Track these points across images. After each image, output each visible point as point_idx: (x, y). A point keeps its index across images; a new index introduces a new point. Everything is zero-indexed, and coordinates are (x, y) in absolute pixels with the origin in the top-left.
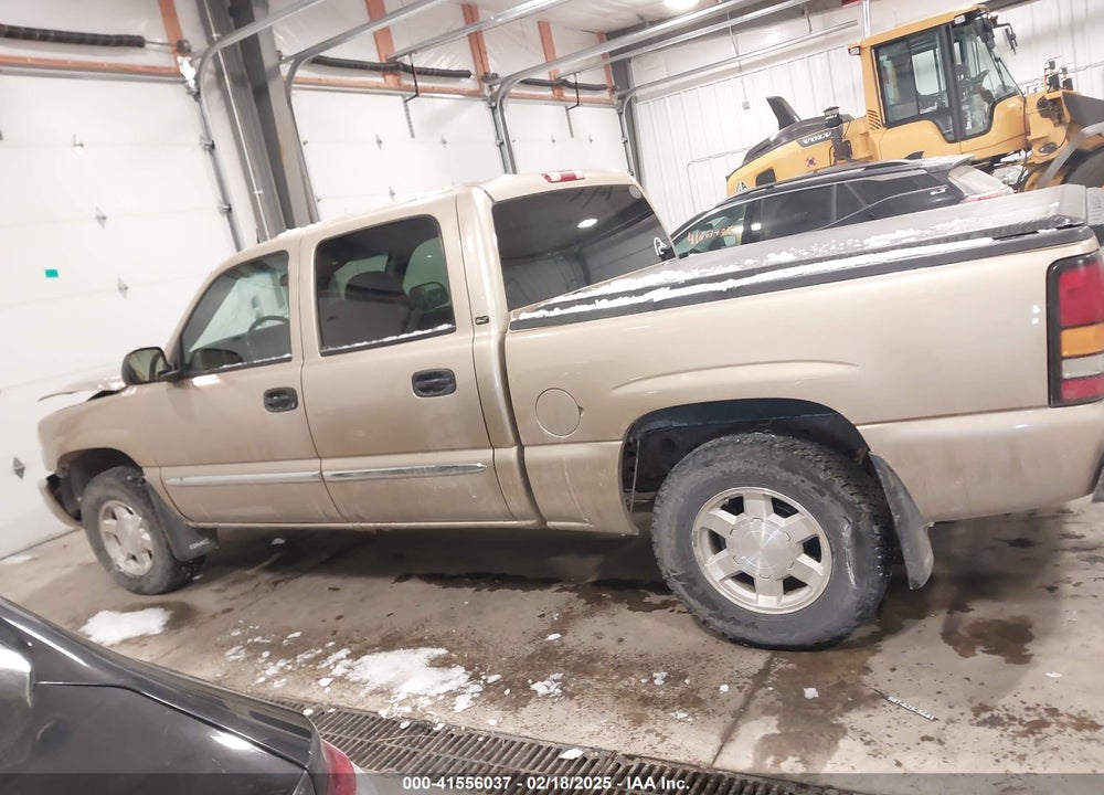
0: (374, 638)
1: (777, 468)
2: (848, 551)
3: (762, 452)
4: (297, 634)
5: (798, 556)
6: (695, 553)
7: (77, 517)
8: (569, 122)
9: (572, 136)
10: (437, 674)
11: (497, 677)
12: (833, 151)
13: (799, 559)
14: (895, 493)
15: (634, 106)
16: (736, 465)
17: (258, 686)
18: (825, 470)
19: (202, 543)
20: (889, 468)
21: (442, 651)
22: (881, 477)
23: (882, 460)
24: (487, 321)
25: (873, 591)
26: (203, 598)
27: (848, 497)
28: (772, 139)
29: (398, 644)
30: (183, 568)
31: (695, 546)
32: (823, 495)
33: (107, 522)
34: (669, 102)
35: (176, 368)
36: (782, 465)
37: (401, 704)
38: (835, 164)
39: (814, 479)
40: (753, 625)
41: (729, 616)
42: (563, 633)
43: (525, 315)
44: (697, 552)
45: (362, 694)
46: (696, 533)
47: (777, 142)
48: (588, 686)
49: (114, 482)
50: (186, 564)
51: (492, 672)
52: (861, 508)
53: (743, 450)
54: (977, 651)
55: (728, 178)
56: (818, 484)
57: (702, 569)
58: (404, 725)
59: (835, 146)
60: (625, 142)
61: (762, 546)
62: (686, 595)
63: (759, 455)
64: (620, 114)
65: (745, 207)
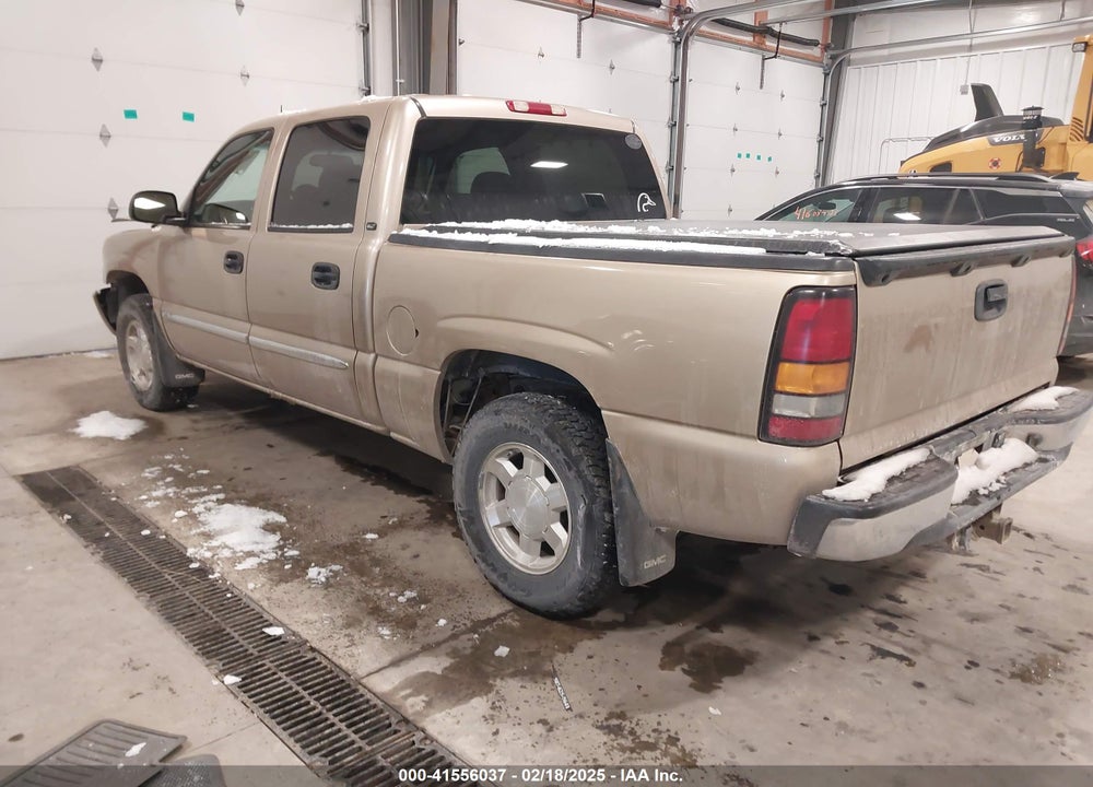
0: (251, 493)
1: (542, 432)
2: (580, 529)
3: (536, 414)
4: (205, 472)
5: (553, 522)
6: (480, 494)
7: (113, 326)
8: (762, 73)
9: (761, 87)
10: (258, 535)
11: (296, 553)
12: (1022, 157)
13: (552, 526)
14: (620, 484)
15: (844, 68)
16: (515, 421)
17: (138, 501)
18: (579, 446)
19: (187, 376)
20: (620, 459)
21: (282, 519)
22: (610, 465)
23: (615, 449)
24: (375, 228)
25: (595, 577)
26: (177, 423)
27: (590, 478)
28: (963, 130)
29: (261, 503)
30: (173, 394)
31: (481, 487)
32: (570, 469)
33: (131, 338)
34: (884, 71)
35: (185, 217)
36: (546, 431)
37: (209, 549)
38: (1020, 170)
39: (567, 453)
40: (504, 577)
41: (490, 562)
42: (380, 536)
43: (408, 230)
44: (482, 494)
45: (194, 532)
46: (483, 476)
47: (969, 134)
48: (350, 583)
49: (137, 304)
50: (175, 390)
51: (293, 548)
52: (598, 492)
53: (523, 408)
54: (678, 669)
55: (902, 163)
56: (569, 458)
57: (482, 511)
58: (194, 565)
59: (1025, 152)
60: (823, 106)
61: (528, 505)
62: (464, 530)
63: (533, 415)
64: (826, 75)
65: (860, 192)
